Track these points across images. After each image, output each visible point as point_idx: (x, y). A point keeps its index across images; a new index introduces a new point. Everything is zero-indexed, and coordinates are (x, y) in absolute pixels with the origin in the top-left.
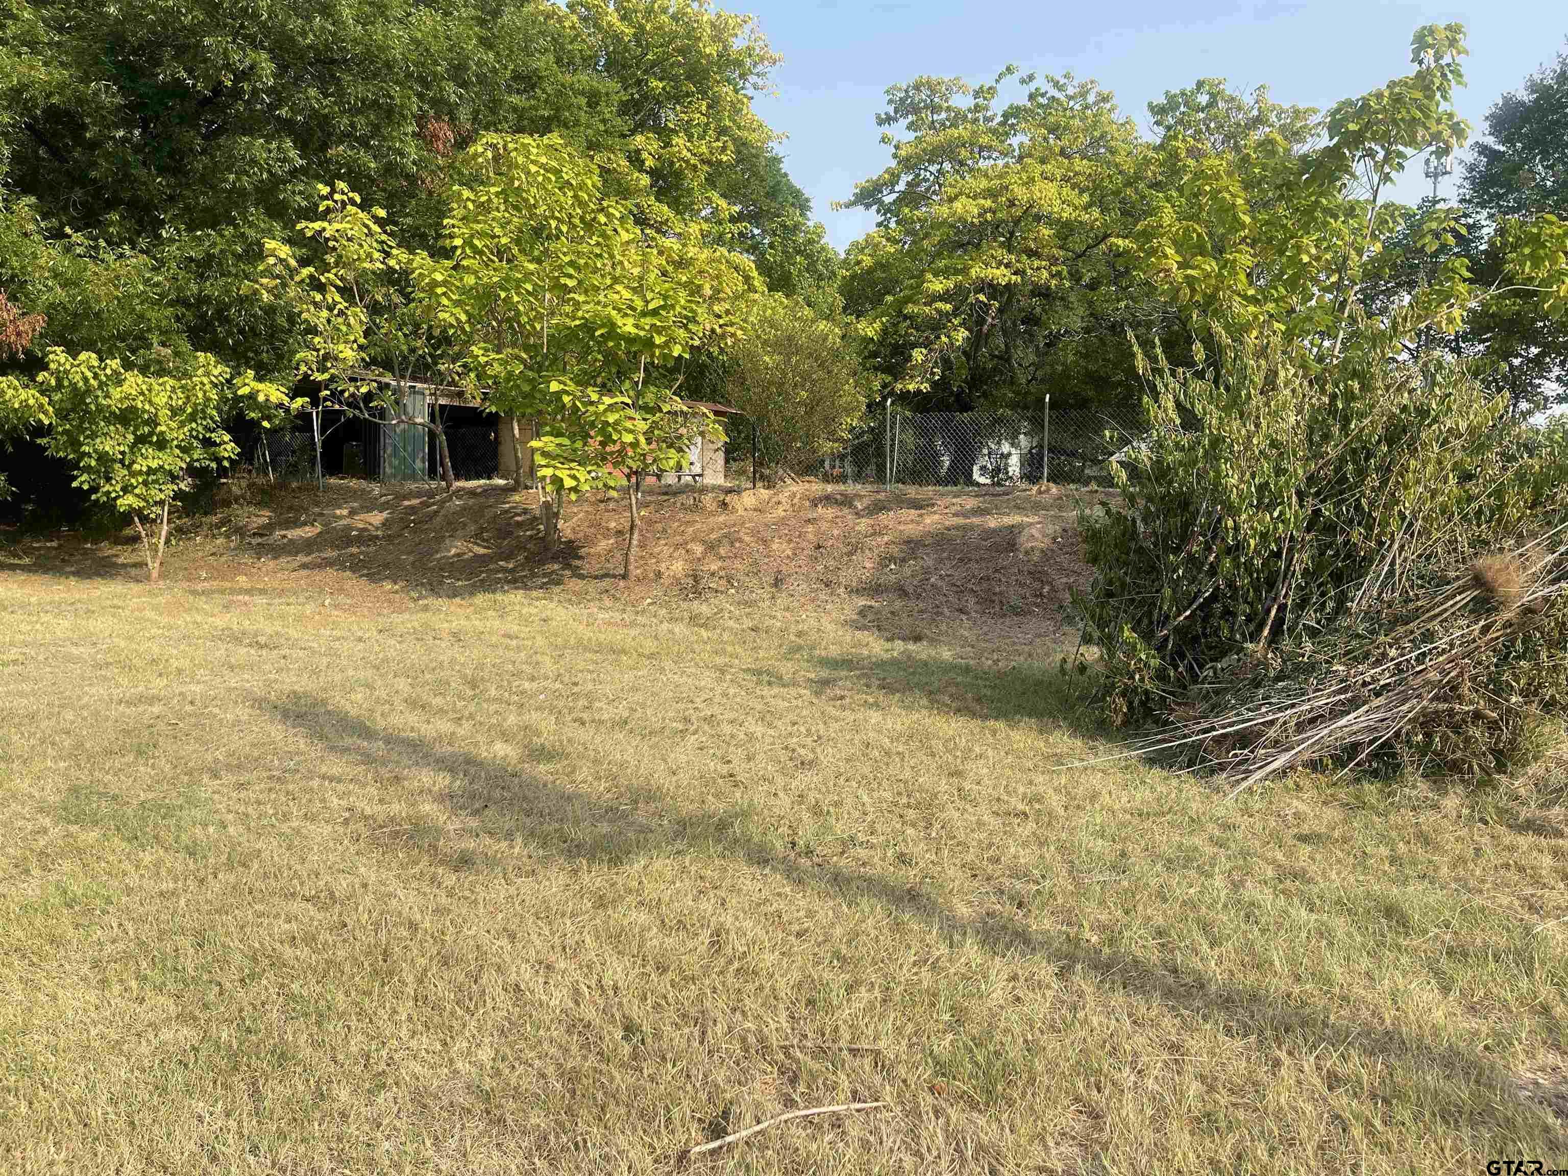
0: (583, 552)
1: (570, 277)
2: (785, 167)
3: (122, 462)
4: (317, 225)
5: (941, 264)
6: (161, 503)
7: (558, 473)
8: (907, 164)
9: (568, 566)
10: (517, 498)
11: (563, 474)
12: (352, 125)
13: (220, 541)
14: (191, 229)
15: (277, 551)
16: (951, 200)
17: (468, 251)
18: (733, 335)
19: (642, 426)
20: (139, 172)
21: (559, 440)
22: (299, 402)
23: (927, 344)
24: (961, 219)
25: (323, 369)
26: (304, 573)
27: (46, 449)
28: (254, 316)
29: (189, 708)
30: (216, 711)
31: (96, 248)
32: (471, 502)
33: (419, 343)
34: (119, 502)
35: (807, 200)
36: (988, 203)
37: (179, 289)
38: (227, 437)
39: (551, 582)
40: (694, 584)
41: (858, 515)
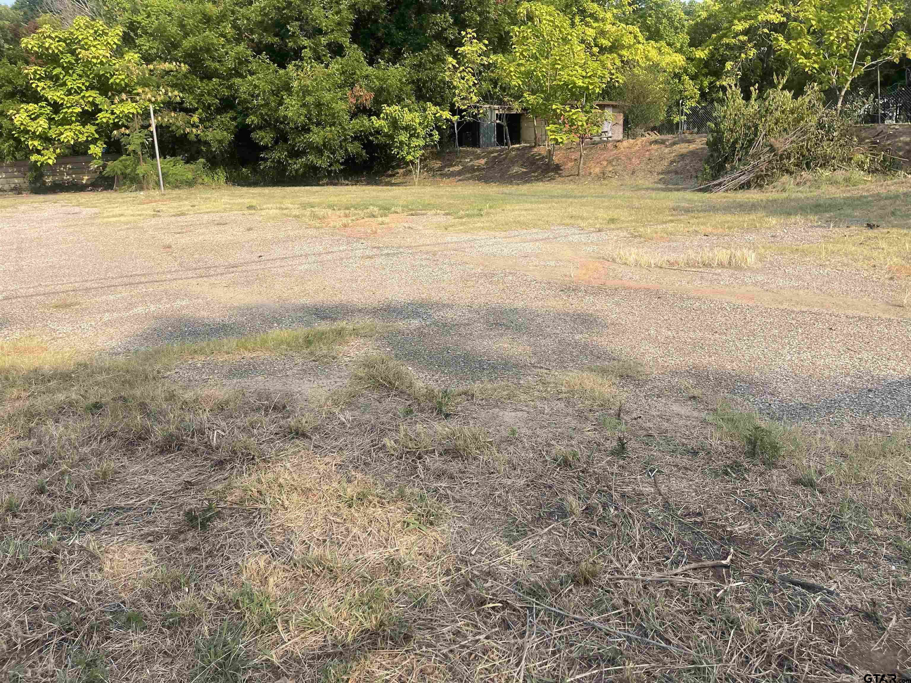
0: (562, 168)
3: (406, 144)
4: (462, 49)
5: (743, 14)
6: (417, 158)
7: (556, 137)
9: (557, 173)
10: (536, 150)
11: (558, 137)
14: (412, 53)
15: (448, 176)
18: (617, 81)
19: (585, 118)
20: (393, 31)
21: (555, 126)
22: (456, 117)
23: (735, 58)
26: (461, 182)
31: (388, 65)
32: (519, 152)
33: (497, 90)
34: (406, 158)
38: (437, 133)
39: (552, 179)
40: (603, 176)
41: (666, 147)
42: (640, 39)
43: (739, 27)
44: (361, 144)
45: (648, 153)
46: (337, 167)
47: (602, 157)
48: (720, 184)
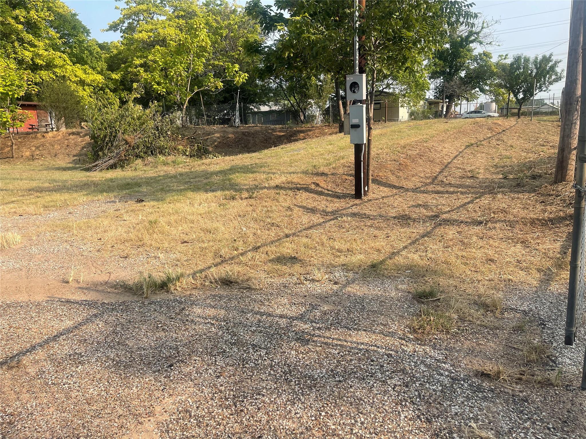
5: (139, 54)
16: (139, 32)
23: (138, 81)
24: (143, 39)
36: (151, 34)
40: (32, 158)
41: (81, 137)
42: (68, 62)
43: (138, 62)
45: (67, 141)
47: (32, 144)
48: (96, 166)
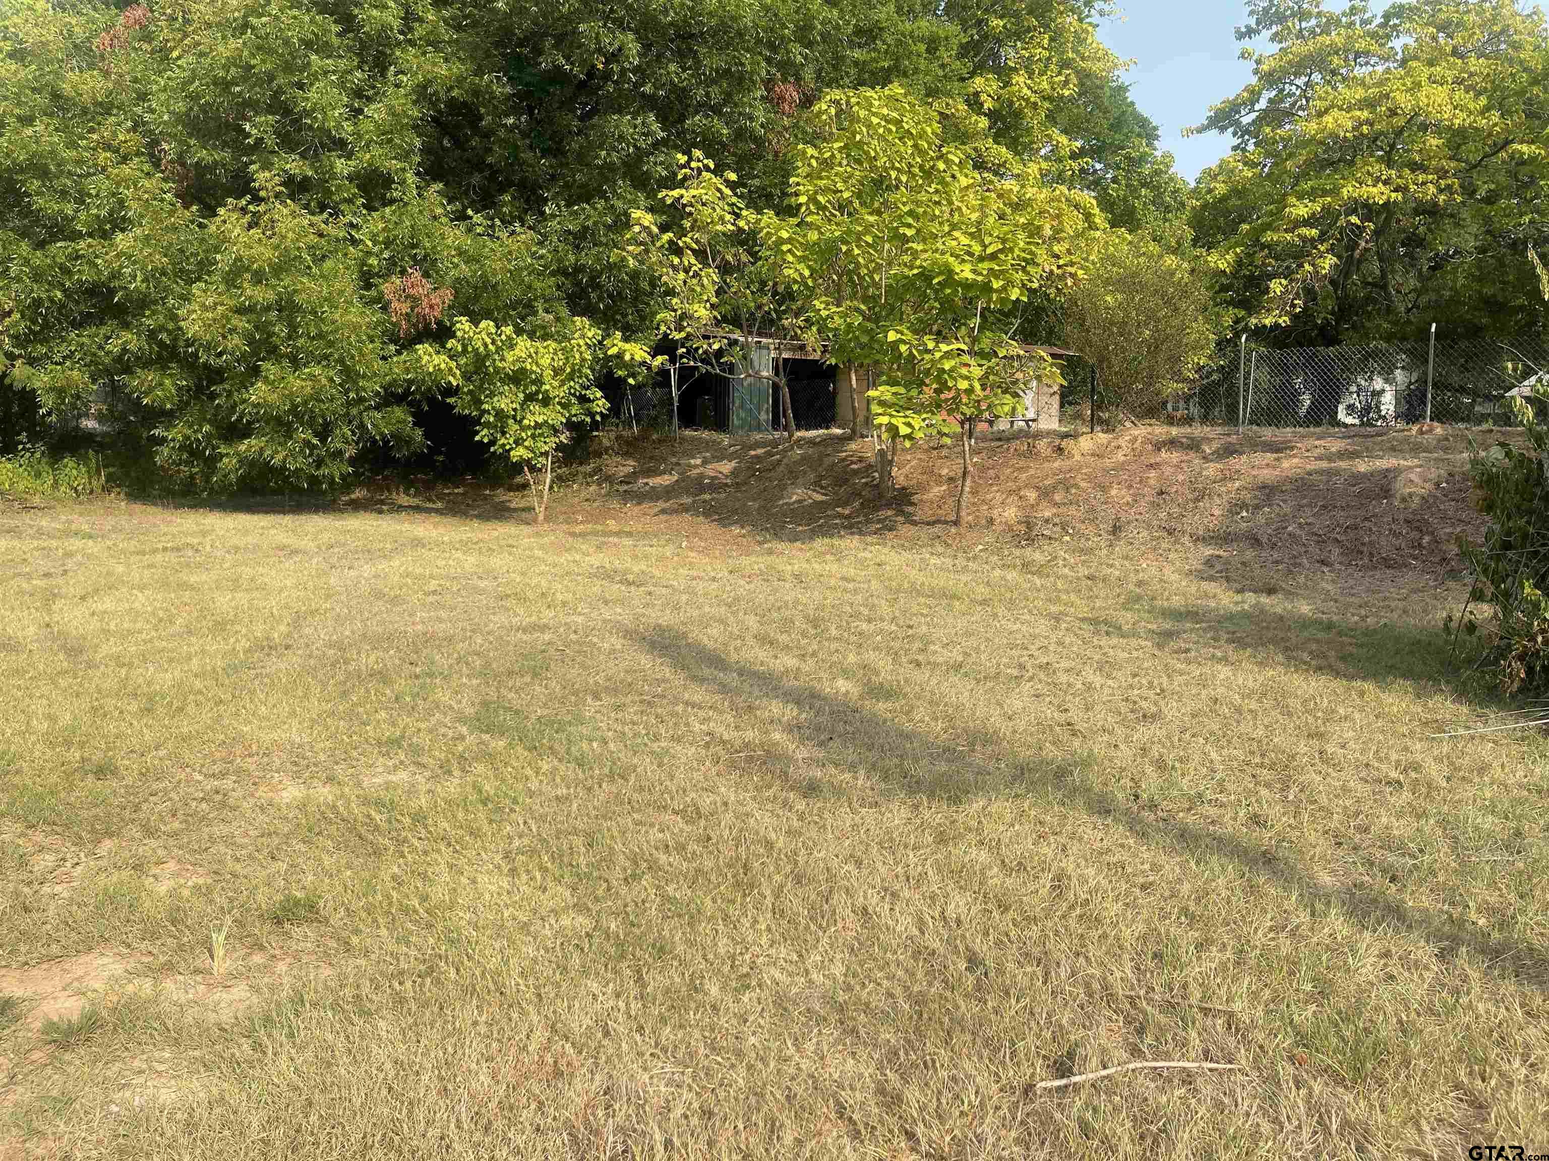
0: (915, 498)
1: (909, 226)
2: (1130, 96)
3: (514, 418)
4: (676, 193)
5: (1307, 186)
6: (546, 454)
7: (894, 421)
8: (1270, 79)
9: (901, 512)
10: (853, 446)
11: (898, 422)
12: (707, 94)
13: (593, 488)
14: (567, 206)
15: (640, 497)
16: (1320, 114)
17: (812, 207)
18: (1073, 275)
19: (977, 372)
20: (527, 156)
21: (894, 389)
22: (660, 359)
23: (1288, 274)
24: (1334, 136)
25: (680, 329)
26: (663, 517)
27: (454, 408)
28: (622, 281)
29: (573, 637)
30: (595, 640)
31: (492, 226)
32: (810, 451)
33: (765, 300)
34: (512, 453)
35: (1155, 128)
36: (1365, 114)
37: (560, 261)
38: (599, 394)
39: (885, 528)
40: (1027, 531)
41: (1207, 459)
44: (414, 415)
45: (1153, 473)
46: (336, 470)
47: (1024, 476)
